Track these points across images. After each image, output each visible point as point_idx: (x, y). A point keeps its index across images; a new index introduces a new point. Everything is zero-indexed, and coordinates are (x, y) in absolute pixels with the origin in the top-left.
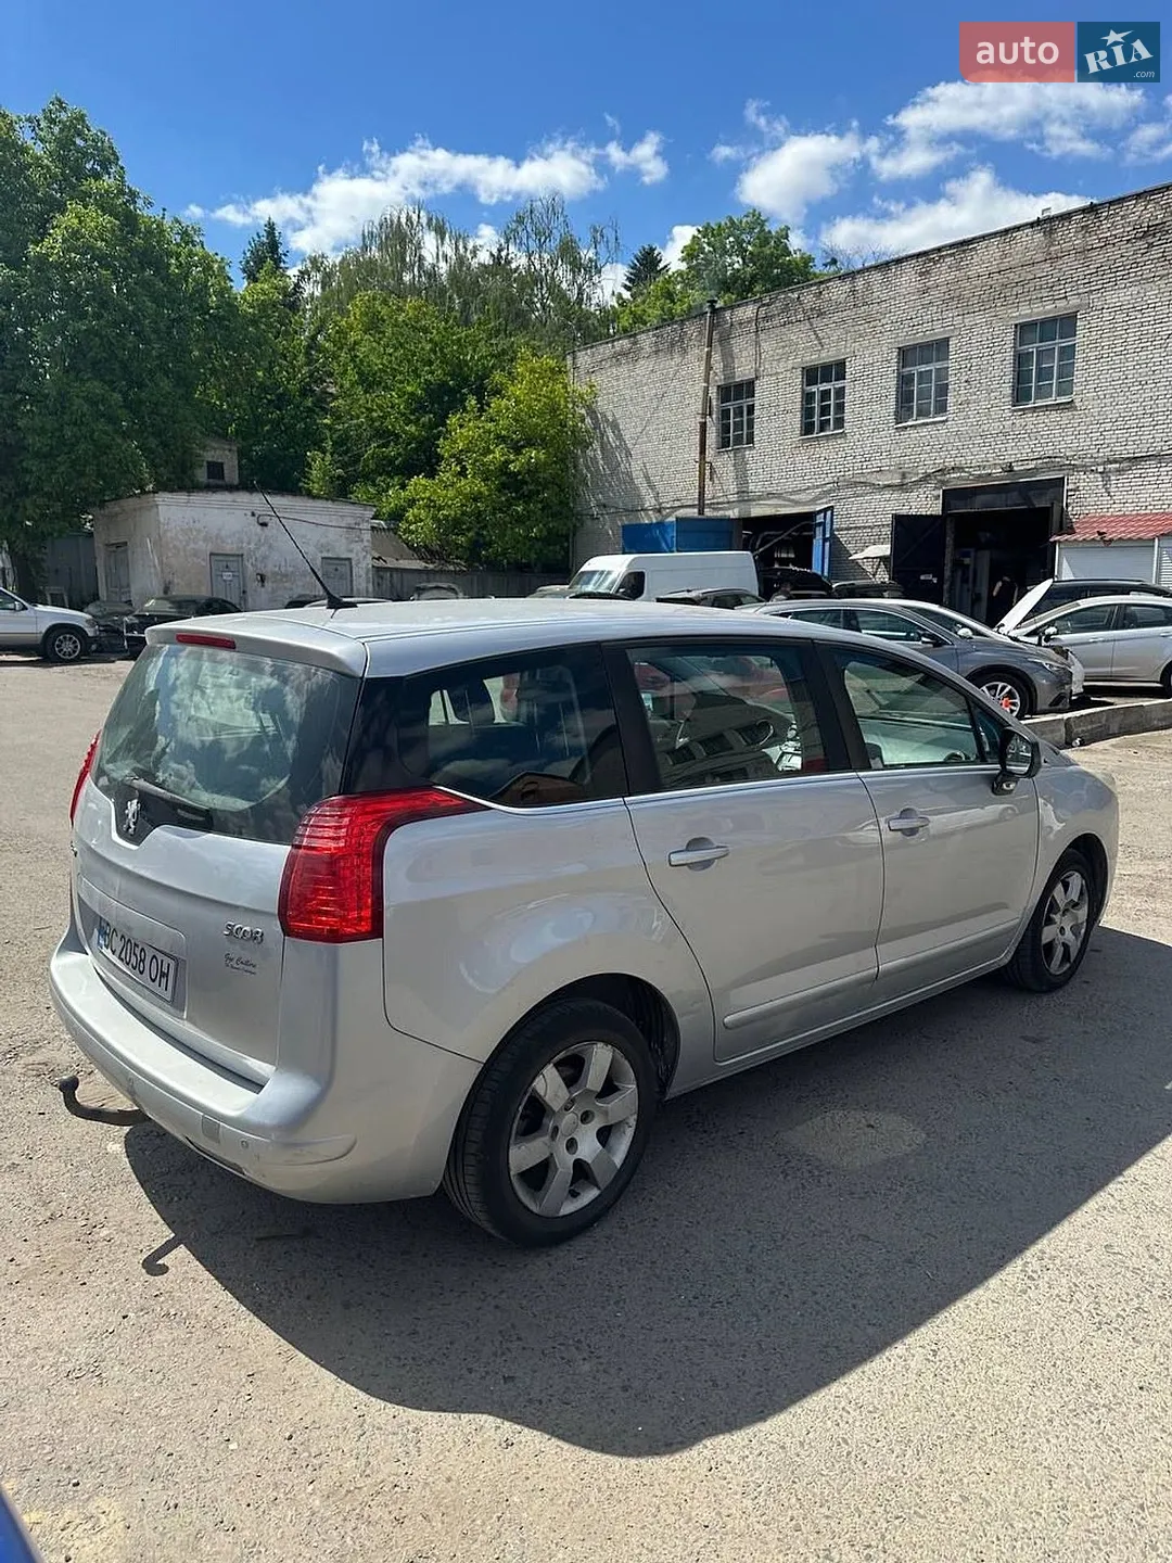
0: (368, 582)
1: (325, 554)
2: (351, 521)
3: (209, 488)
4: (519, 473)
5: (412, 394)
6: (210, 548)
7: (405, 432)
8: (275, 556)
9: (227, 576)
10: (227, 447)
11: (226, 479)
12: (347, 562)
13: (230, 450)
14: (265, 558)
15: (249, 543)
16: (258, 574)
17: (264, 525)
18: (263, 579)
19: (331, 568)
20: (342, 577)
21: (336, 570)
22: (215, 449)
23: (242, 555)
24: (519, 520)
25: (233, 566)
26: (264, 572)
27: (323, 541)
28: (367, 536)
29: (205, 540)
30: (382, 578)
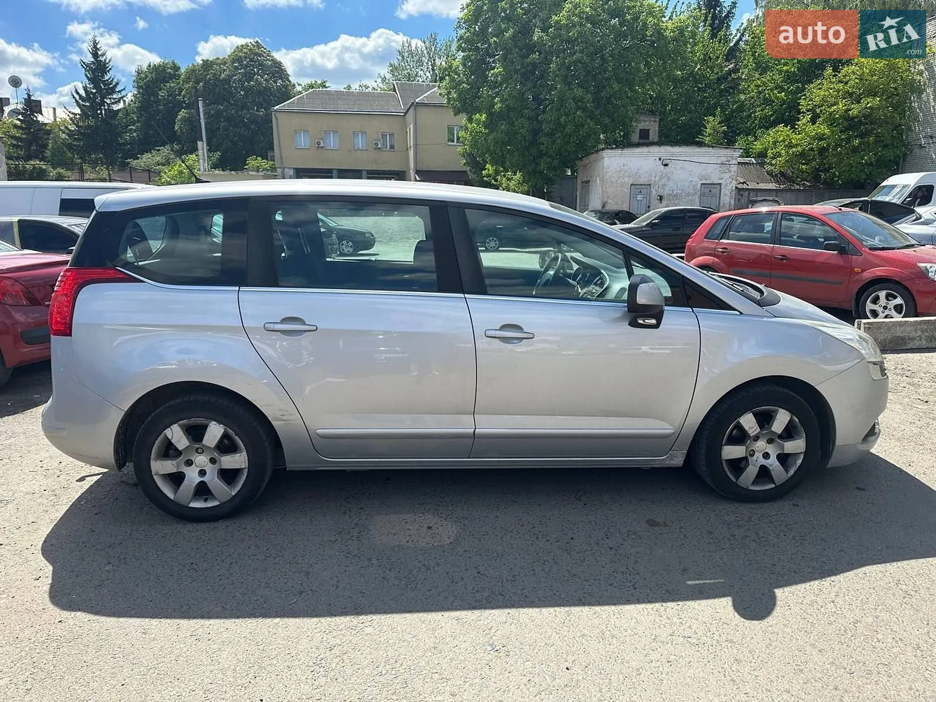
0: (731, 198)
1: (702, 182)
2: (724, 159)
3: (638, 145)
4: (857, 117)
5: (787, 71)
6: (631, 182)
7: (777, 98)
8: (671, 184)
9: (639, 197)
10: (653, 119)
11: (650, 139)
12: (719, 186)
13: (654, 121)
14: (664, 185)
15: (655, 177)
16: (659, 196)
17: (666, 165)
18: (661, 198)
19: (707, 190)
20: (714, 196)
21: (710, 191)
22: (645, 121)
23: (650, 185)
24: (855, 150)
25: (644, 191)
26: (662, 194)
27: (703, 173)
28: (734, 168)
29: (629, 176)
30: (742, 195)
